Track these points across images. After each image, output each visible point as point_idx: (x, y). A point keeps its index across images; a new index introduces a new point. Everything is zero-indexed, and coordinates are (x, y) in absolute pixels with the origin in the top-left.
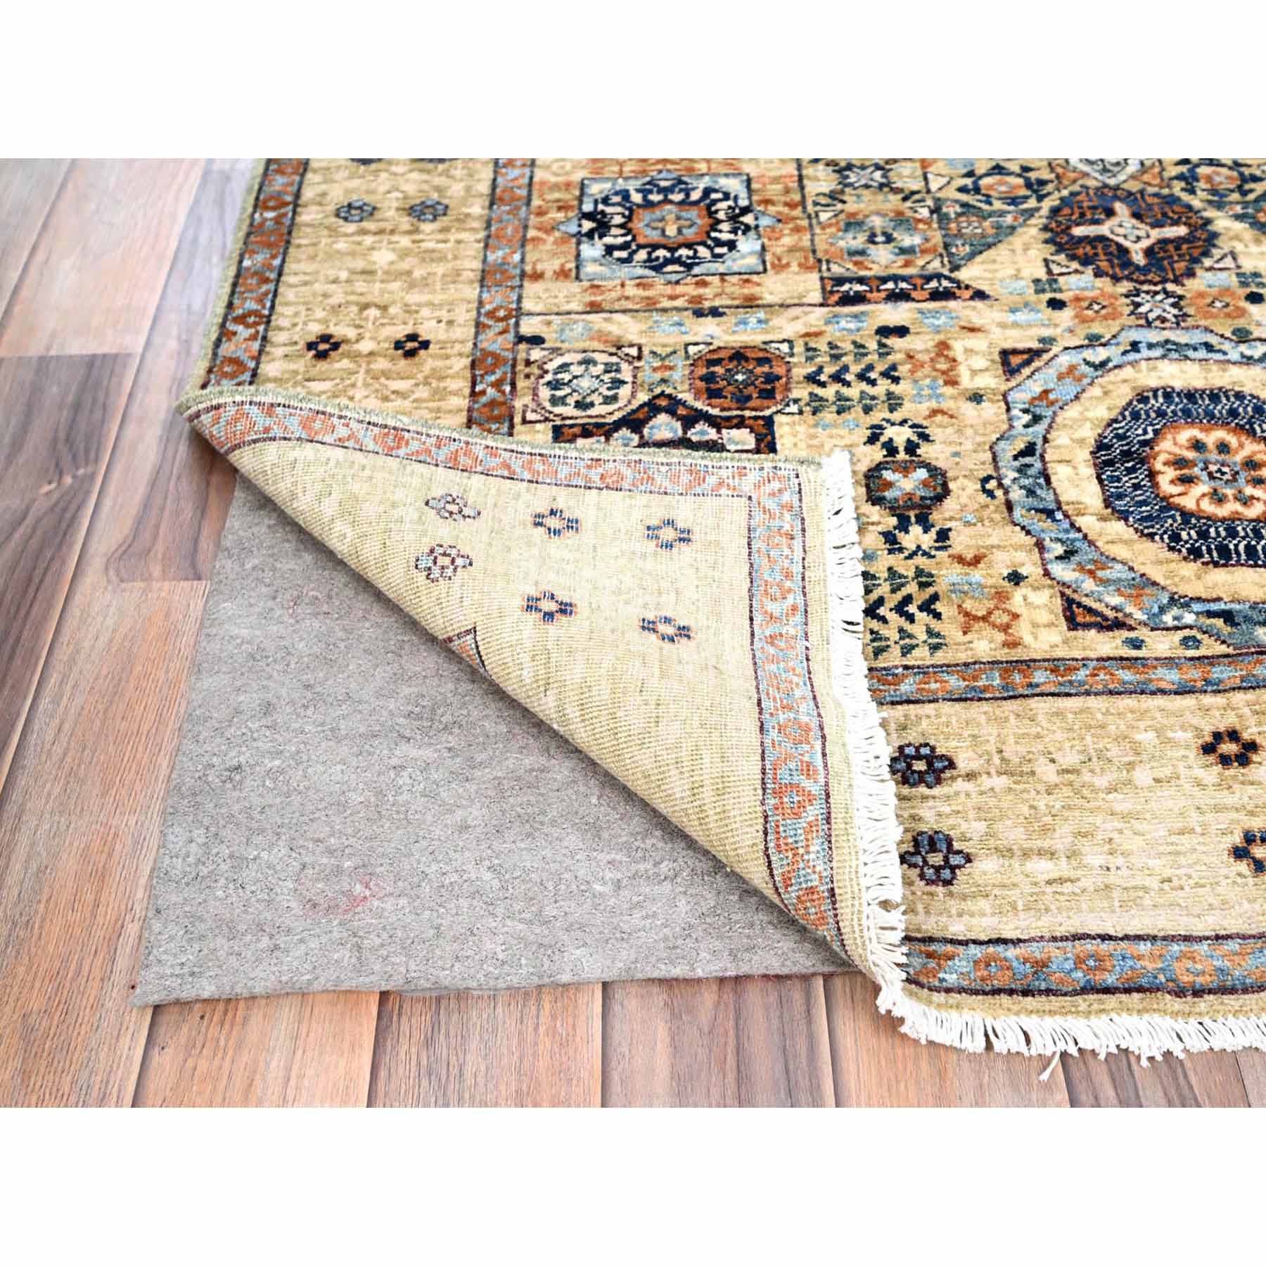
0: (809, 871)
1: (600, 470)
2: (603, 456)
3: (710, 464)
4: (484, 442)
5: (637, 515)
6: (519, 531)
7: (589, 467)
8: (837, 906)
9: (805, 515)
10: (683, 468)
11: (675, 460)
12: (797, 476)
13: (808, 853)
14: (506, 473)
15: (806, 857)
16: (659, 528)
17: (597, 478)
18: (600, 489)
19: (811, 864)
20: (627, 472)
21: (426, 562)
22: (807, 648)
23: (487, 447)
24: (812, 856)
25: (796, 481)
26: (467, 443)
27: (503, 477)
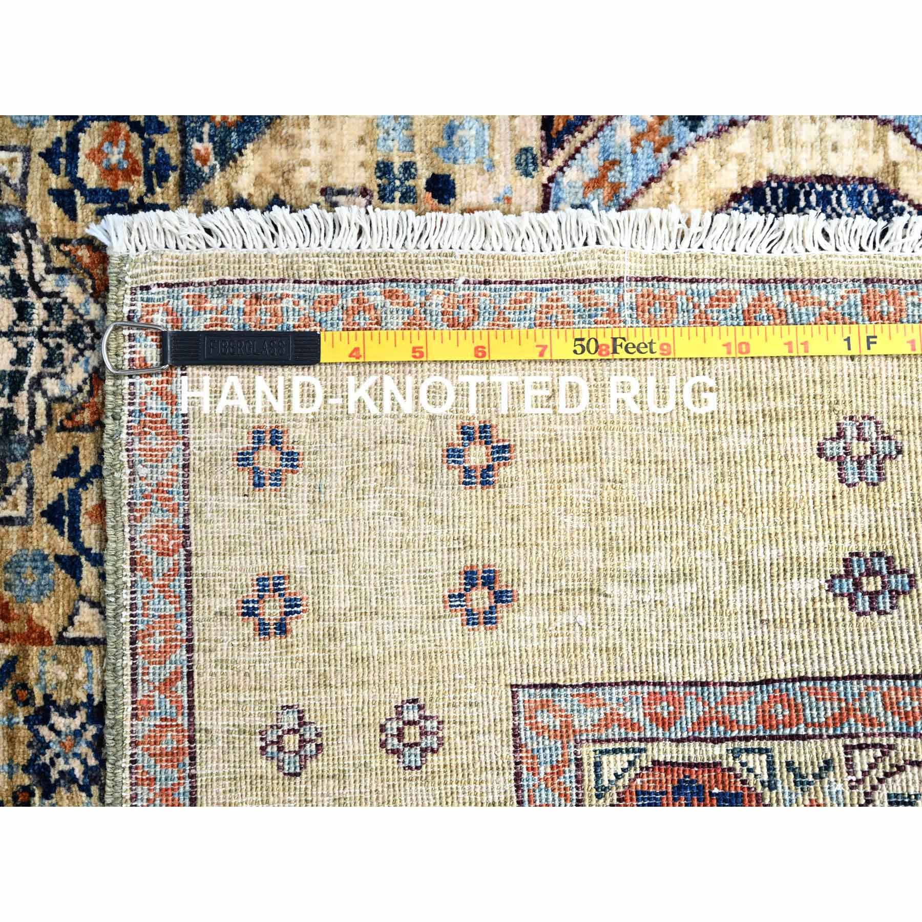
0: (846, 302)
1: (152, 557)
2: (126, 554)
3: (126, 408)
4: (127, 723)
5: (235, 502)
6: (303, 651)
7: (148, 574)
8: (882, 277)
9: (214, 279)
10: (137, 446)
11: (124, 456)
12: (148, 288)
13: (827, 304)
14: (182, 684)
15: (832, 305)
16: (256, 471)
17: (168, 562)
18: (189, 555)
19: (839, 300)
20: (151, 521)
21: (413, 755)
22: (467, 282)
23: (134, 716)
24: (831, 298)
25: (155, 289)
26: (134, 744)
27: (190, 688)
